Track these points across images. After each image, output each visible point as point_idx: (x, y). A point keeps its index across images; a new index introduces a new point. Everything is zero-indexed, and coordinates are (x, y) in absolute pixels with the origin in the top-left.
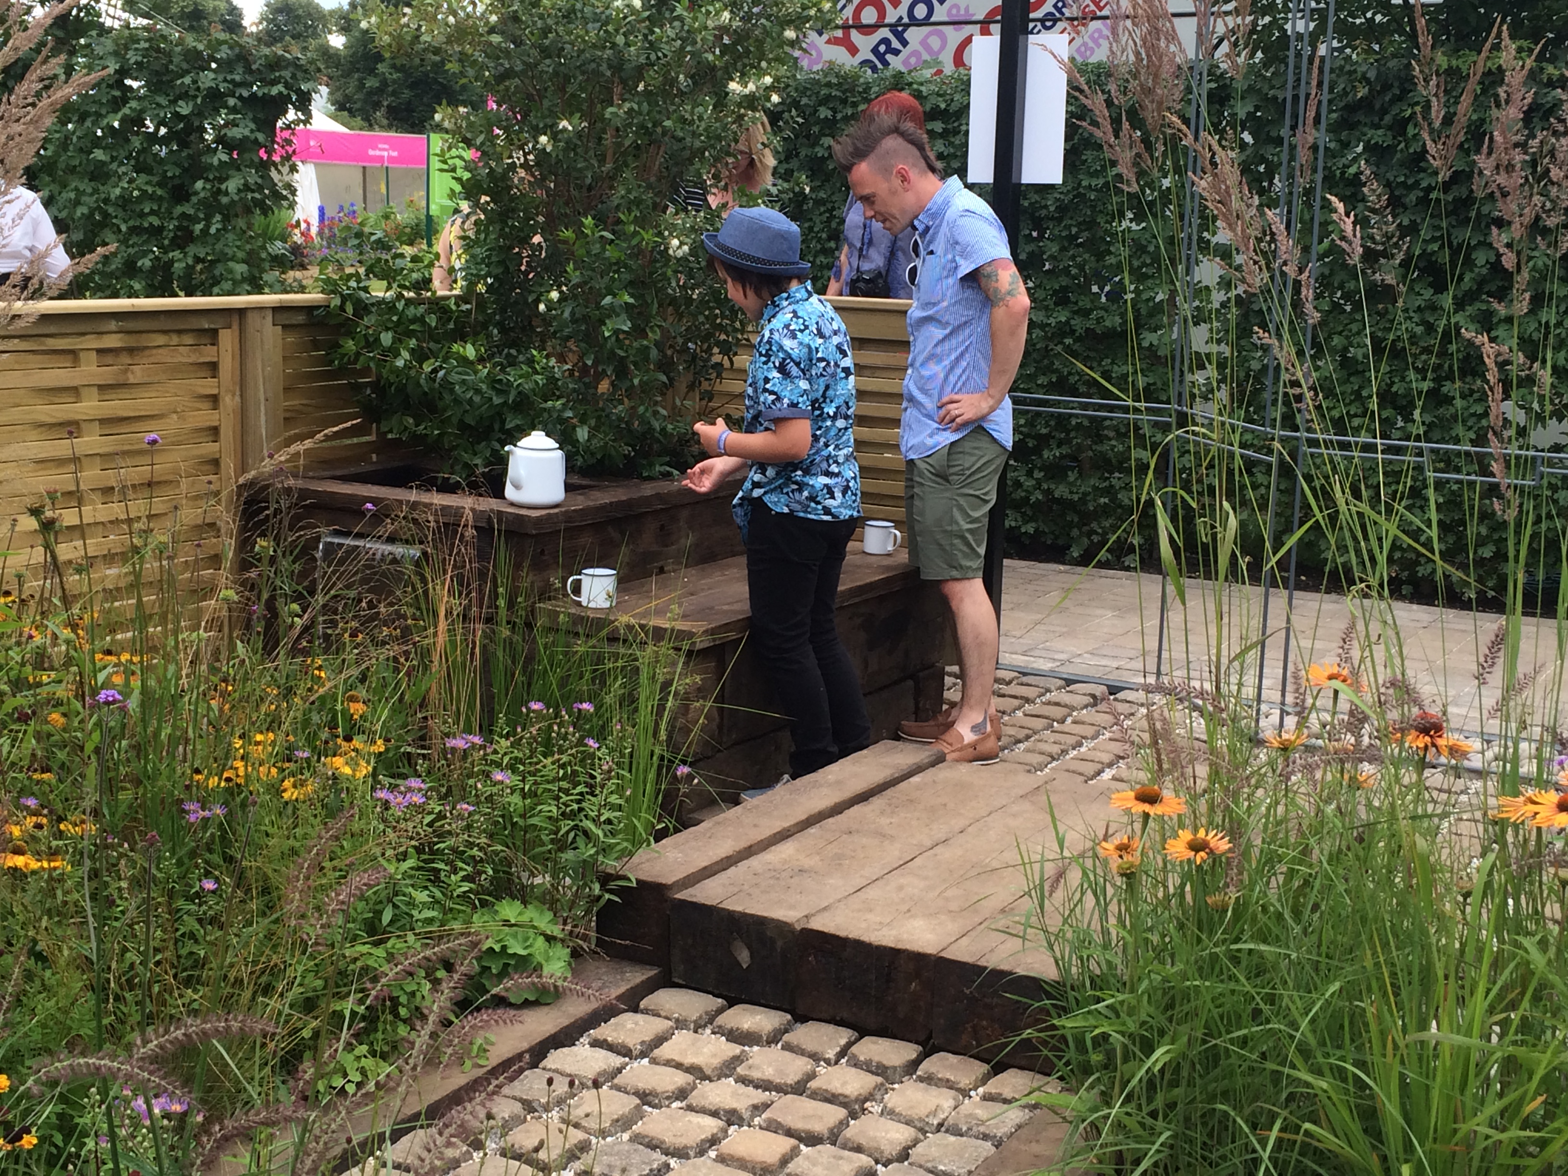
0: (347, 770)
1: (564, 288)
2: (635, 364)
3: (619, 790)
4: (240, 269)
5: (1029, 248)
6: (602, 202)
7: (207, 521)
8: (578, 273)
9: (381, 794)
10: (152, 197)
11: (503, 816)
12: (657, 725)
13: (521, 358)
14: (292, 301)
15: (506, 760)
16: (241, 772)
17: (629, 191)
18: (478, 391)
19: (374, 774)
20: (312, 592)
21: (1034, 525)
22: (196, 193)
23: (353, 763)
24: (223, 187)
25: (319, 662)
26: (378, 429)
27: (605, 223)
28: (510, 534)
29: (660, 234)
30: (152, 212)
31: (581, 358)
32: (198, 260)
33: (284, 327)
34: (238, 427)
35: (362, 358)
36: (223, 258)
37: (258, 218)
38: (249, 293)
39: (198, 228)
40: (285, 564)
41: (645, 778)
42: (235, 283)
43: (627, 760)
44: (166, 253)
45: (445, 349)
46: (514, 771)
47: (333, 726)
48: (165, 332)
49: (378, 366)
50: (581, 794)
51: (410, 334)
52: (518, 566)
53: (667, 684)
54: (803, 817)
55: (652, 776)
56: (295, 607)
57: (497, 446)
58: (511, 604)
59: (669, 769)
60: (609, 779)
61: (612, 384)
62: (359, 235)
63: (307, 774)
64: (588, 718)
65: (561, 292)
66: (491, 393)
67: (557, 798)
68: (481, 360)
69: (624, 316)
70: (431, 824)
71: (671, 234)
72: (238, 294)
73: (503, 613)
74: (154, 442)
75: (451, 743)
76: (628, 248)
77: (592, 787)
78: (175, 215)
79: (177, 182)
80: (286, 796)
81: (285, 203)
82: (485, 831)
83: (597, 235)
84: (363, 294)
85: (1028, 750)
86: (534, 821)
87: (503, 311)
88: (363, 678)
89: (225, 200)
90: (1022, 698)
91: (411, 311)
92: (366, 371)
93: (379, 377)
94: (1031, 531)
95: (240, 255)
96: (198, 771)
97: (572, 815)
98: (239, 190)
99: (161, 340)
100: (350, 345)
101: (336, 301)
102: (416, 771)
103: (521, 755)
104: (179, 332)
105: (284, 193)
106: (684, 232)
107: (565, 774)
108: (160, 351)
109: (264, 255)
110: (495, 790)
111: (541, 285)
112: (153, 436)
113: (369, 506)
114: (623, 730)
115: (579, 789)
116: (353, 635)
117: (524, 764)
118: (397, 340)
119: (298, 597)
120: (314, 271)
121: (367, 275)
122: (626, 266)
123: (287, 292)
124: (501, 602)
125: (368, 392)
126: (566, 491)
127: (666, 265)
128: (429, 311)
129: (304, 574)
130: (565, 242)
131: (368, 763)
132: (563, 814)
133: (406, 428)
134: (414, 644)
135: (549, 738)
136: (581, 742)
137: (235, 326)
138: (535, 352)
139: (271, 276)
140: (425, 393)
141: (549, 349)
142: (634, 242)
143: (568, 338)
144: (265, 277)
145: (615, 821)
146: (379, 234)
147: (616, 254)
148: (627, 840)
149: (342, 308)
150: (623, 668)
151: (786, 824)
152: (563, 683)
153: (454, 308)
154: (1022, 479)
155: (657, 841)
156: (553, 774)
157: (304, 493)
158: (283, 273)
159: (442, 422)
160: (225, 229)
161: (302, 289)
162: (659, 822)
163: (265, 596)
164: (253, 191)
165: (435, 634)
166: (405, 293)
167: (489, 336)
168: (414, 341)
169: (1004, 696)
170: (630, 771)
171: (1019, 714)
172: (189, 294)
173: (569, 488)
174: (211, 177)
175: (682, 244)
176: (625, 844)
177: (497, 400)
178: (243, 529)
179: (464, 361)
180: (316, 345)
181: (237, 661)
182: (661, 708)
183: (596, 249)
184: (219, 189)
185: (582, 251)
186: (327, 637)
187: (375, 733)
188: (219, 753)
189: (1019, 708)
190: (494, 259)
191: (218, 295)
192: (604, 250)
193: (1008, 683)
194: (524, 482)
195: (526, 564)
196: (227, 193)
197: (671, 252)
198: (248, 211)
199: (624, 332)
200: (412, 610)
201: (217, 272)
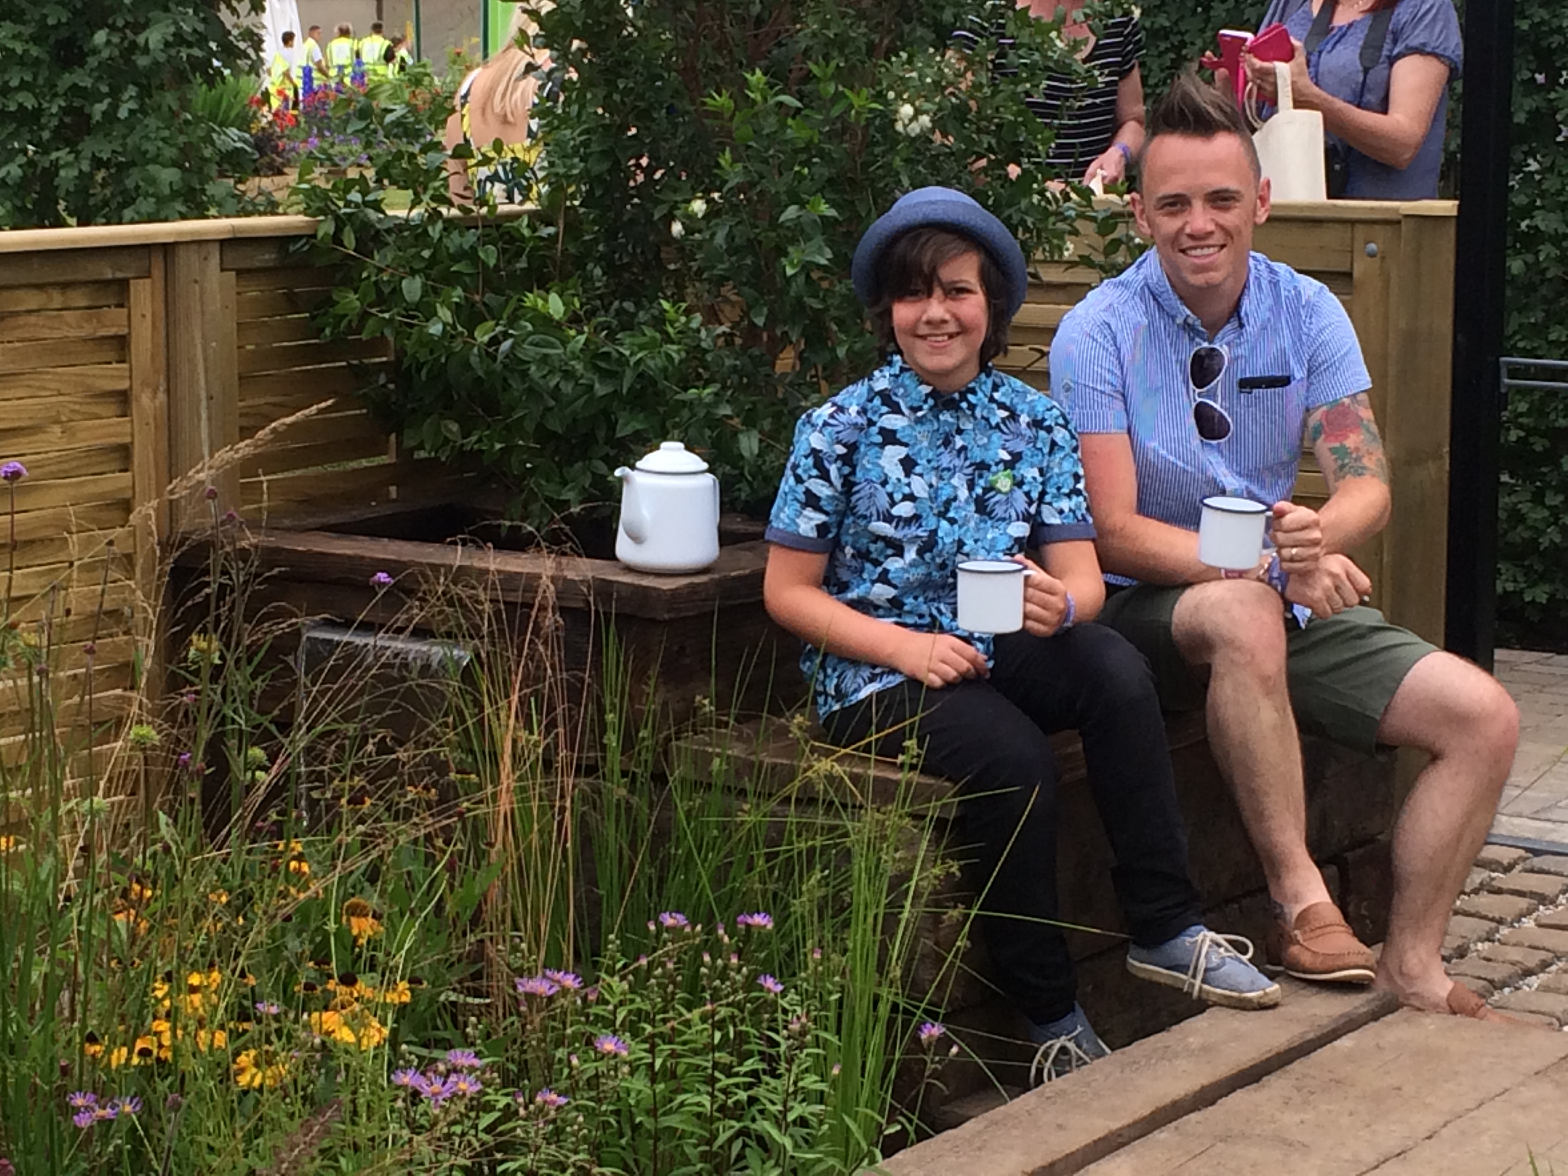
0: (346, 1035)
1: (716, 195)
2: (840, 322)
3: (820, 1067)
4: (168, 176)
5: (1530, 103)
6: (780, 45)
7: (107, 606)
8: (739, 167)
9: (407, 1078)
10: (22, 61)
11: (617, 1113)
12: (884, 950)
13: (642, 316)
14: (253, 228)
15: (622, 1014)
16: (166, 1041)
17: (826, 25)
18: (568, 374)
19: (394, 1041)
20: (285, 725)
21: (1547, 588)
22: (95, 51)
23: (355, 1022)
24: (141, 40)
25: (298, 847)
26: (399, 443)
27: (785, 80)
28: (625, 620)
29: (880, 96)
30: (24, 86)
31: (746, 314)
32: (98, 163)
33: (239, 272)
34: (164, 445)
35: (371, 322)
36: (140, 159)
37: (199, 93)
38: (184, 217)
39: (99, 108)
40: (239, 679)
41: (864, 1043)
42: (161, 200)
43: (832, 1014)
44: (46, 152)
45: (512, 304)
46: (635, 1033)
47: (321, 958)
48: (40, 287)
49: (398, 334)
50: (754, 1073)
51: (453, 279)
52: (640, 675)
53: (900, 880)
54: (1146, 1112)
55: (877, 1039)
56: (257, 753)
57: (602, 468)
58: (629, 742)
59: (906, 1024)
60: (801, 1048)
61: (800, 356)
62: (365, 113)
63: (277, 1045)
64: (764, 941)
65: (709, 201)
66: (588, 376)
67: (712, 1081)
68: (575, 320)
69: (819, 240)
70: (489, 1130)
71: (899, 96)
72: (166, 220)
73: (615, 760)
74: (16, 475)
75: (527, 985)
76: (824, 122)
77: (771, 1061)
78: (60, 90)
79: (64, 33)
80: (244, 1080)
81: (242, 63)
82: (585, 1139)
83: (771, 102)
84: (372, 215)
85: (1545, 989)
86: (673, 1121)
87: (610, 235)
88: (373, 875)
89: (142, 61)
90: (1532, 895)
91: (455, 241)
92: (377, 345)
93: (401, 352)
94: (1543, 599)
95: (170, 153)
96: (92, 1039)
97: (737, 1111)
98: (167, 44)
99: (32, 300)
100: (350, 301)
101: (327, 227)
102: (466, 1036)
103: (646, 1006)
104: (65, 286)
105: (242, 45)
106: (922, 92)
107: (725, 1036)
108: (33, 319)
109: (208, 152)
110: (602, 1067)
111: (675, 191)
112: (15, 464)
113: (382, 577)
114: (826, 958)
115: (750, 1064)
116: (356, 800)
117: (653, 1023)
118: (431, 291)
119: (262, 737)
120: (292, 176)
121: (379, 181)
122: (821, 153)
123: (248, 214)
124: (612, 739)
125: (382, 379)
126: (722, 543)
127: (892, 149)
128: (484, 240)
129: (272, 695)
130: (716, 115)
131: (383, 1023)
132: (722, 1108)
133: (447, 440)
134: (461, 815)
135: (697, 975)
136: (751, 984)
137: (158, 273)
138: (666, 305)
139: (220, 187)
140: (478, 380)
141: (690, 300)
142: (836, 111)
143: (721, 281)
144: (210, 189)
145: (813, 1121)
146: (400, 110)
147: (805, 134)
148: (834, 1155)
149: (337, 238)
150: (824, 848)
151: (1115, 1125)
152: (720, 877)
153: (526, 232)
154: (1524, 508)
155: (887, 1154)
156: (704, 1039)
157: (271, 556)
158: (240, 181)
159: (508, 428)
160: (143, 110)
161: (272, 208)
162: (890, 1122)
163: (205, 734)
164: (190, 45)
165: (495, 796)
166: (444, 210)
167: (587, 279)
168: (459, 291)
169: (1499, 891)
170: (838, 1032)
171: (1528, 923)
172: (81, 223)
173: (726, 538)
174: (120, 23)
175: (918, 112)
176: (831, 1161)
177: (600, 389)
178: (168, 617)
179: (544, 322)
180: (292, 302)
181: (158, 847)
182: (890, 922)
183: (770, 124)
184: (134, 44)
185: (747, 130)
186: (313, 804)
187: (393, 970)
188: (130, 1006)
189: (1528, 913)
190: (595, 148)
191: (132, 222)
192: (784, 126)
193: (1508, 869)
194: (648, 530)
195: (654, 671)
196: (146, 50)
197: (899, 127)
198: (181, 78)
199: (819, 267)
200: (458, 755)
201: (130, 183)
